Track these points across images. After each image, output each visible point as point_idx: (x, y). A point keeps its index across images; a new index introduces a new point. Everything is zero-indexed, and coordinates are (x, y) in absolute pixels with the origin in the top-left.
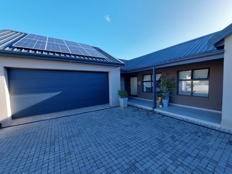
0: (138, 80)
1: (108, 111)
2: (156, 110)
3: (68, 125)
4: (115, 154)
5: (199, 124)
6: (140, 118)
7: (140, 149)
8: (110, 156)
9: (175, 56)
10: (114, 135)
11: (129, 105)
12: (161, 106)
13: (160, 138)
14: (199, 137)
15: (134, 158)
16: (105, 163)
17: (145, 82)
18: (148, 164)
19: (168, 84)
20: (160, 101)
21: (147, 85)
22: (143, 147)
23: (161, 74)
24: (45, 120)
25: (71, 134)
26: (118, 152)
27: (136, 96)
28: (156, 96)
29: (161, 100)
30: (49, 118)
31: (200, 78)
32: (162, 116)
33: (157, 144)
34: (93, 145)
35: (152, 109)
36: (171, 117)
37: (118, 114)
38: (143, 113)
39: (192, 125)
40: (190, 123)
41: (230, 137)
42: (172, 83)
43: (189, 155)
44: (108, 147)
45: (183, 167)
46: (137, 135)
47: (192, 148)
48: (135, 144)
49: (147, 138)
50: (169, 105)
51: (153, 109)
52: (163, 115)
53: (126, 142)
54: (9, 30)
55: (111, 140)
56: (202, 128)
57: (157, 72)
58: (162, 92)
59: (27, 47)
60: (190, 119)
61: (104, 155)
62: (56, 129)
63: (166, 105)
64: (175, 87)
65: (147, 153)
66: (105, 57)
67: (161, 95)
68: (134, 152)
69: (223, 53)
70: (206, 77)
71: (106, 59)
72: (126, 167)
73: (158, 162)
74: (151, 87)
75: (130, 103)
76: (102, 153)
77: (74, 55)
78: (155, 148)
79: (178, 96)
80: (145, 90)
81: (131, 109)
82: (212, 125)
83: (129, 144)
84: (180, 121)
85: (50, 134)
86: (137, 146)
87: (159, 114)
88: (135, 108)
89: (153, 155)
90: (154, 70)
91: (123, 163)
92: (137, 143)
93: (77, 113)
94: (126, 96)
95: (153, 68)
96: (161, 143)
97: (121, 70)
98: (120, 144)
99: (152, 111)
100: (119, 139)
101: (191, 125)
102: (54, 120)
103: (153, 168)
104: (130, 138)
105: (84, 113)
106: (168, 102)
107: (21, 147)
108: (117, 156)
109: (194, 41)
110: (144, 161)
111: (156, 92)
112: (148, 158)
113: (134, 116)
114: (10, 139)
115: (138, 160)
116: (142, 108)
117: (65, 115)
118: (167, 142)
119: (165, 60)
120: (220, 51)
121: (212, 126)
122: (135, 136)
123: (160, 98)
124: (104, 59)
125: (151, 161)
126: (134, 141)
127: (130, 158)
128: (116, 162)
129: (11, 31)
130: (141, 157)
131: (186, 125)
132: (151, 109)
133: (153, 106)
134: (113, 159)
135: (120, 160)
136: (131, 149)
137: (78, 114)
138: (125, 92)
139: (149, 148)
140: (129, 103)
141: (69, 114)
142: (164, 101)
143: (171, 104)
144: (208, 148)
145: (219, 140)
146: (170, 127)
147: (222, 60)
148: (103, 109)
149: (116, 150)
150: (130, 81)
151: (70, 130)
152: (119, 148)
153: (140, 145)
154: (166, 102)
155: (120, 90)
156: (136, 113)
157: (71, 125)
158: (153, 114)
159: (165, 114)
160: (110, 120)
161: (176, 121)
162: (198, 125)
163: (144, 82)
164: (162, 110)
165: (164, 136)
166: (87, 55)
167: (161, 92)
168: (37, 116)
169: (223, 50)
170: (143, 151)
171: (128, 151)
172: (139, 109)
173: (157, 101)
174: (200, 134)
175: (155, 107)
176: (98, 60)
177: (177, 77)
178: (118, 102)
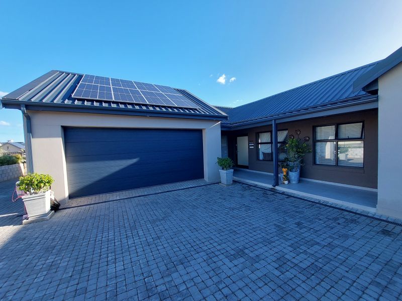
0: (250, 141)
1: (203, 189)
2: (277, 188)
3: (148, 207)
4: (217, 240)
5: (344, 208)
6: (253, 199)
7: (251, 235)
8: (211, 241)
9: (309, 103)
10: (214, 219)
11: (235, 182)
12: (286, 182)
13: (279, 224)
14: (339, 224)
15: (243, 244)
16: (205, 248)
17: (261, 143)
18: (261, 251)
19: (297, 147)
20: (285, 174)
21: (264, 149)
22: (255, 233)
23: (287, 131)
24: (113, 201)
25: (155, 218)
26: (221, 238)
27: (247, 167)
28: (277, 166)
29: (287, 173)
30: (118, 198)
31: (350, 137)
32: (287, 197)
33: (275, 230)
34: (186, 229)
35: (272, 187)
36: (301, 199)
37: (218, 194)
38: (257, 192)
39: (333, 209)
40: (330, 207)
41: (387, 225)
42: (305, 145)
43: (318, 244)
44: (208, 232)
45: (306, 254)
46: (247, 220)
47: (323, 236)
48: (243, 230)
49: (261, 224)
50: (300, 181)
51: (274, 186)
52: (289, 196)
53: (232, 227)
54: (58, 71)
55: (210, 225)
56: (346, 213)
57: (278, 129)
58: (288, 161)
59: (89, 98)
60: (331, 201)
61: (204, 241)
62: (133, 212)
63: (295, 181)
64: (309, 152)
65: (260, 240)
66: (197, 107)
67: (287, 165)
68: (242, 239)
69: (377, 101)
70: (359, 136)
71: (200, 109)
72: (232, 252)
73: (275, 249)
74: (271, 152)
75: (236, 178)
76: (200, 238)
77: (152, 106)
78: (271, 235)
79: (315, 167)
80: (261, 157)
81: (238, 187)
82: (363, 209)
83: (235, 230)
84: (314, 203)
85: (125, 217)
86: (247, 232)
87: (283, 193)
88: (244, 185)
89: (268, 242)
90: (273, 125)
91: (228, 249)
92: (247, 229)
93: (157, 192)
94: (230, 166)
95: (273, 122)
96: (280, 230)
97: (222, 126)
98: (224, 230)
99: (271, 190)
100: (222, 225)
101: (331, 209)
102: (125, 200)
103: (267, 254)
104: (236, 223)
105: (167, 192)
106: (298, 176)
107: (95, 231)
108: (220, 241)
109: (343, 76)
110: (256, 247)
111: (278, 160)
112: (261, 245)
113: (242, 196)
114: (77, 222)
115: (247, 246)
116: (256, 185)
117: (140, 194)
118: (290, 229)
119: (292, 108)
120: (373, 98)
121: (363, 211)
122: (243, 221)
123: (284, 170)
124: (196, 109)
125: (265, 248)
126: (243, 227)
127: (237, 245)
128: (219, 247)
129: (60, 72)
130: (251, 244)
131: (322, 210)
132: (270, 186)
133: (273, 182)
134: (215, 244)
135: (224, 246)
136: (238, 236)
137: (159, 193)
138: (229, 160)
139: (263, 234)
140: (234, 177)
141: (146, 193)
142: (290, 173)
143: (304, 179)
144: (346, 237)
145: (368, 229)
146: (297, 212)
147: (376, 110)
148: (194, 186)
149: (218, 235)
150: (236, 143)
151: (152, 213)
152: (222, 234)
153: (251, 231)
154: (294, 175)
155: (220, 157)
156: (247, 193)
157: (152, 207)
158: (273, 194)
159: (293, 194)
160: (207, 201)
161: (307, 204)
162: (342, 210)
163: (259, 143)
164: (289, 188)
165: (286, 222)
166: (171, 105)
167: (287, 159)
168: (101, 195)
169: (376, 96)
170: (255, 237)
171: (235, 237)
172: (252, 187)
173: (279, 175)
174: (341, 221)
175: (277, 184)
176: (188, 112)
177: (312, 135)
178: (218, 176)
